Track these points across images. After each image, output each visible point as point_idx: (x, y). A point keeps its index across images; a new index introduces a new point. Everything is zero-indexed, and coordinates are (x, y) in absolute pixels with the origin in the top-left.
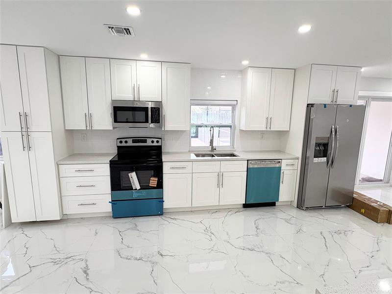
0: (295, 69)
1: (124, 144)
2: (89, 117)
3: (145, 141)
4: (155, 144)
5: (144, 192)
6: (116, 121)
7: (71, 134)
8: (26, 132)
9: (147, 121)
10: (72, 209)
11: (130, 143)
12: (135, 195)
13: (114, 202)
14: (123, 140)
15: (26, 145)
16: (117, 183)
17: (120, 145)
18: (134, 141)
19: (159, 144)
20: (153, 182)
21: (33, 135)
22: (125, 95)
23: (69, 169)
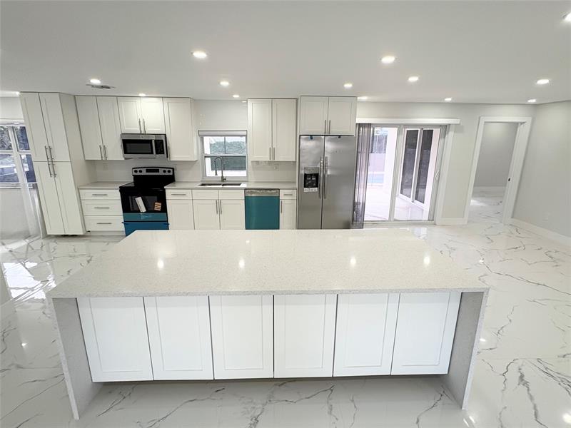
0: (297, 99)
1: (138, 174)
2: (103, 149)
3: (158, 171)
4: (167, 174)
5: (150, 215)
6: (126, 152)
7: (91, 163)
8: (51, 162)
9: (152, 153)
10: (92, 227)
11: (144, 173)
12: (143, 218)
13: (125, 223)
14: (138, 170)
15: (52, 173)
16: (128, 207)
17: (135, 174)
18: (147, 171)
19: (171, 174)
20: (158, 206)
21: (57, 165)
22: (133, 129)
23: (88, 194)
